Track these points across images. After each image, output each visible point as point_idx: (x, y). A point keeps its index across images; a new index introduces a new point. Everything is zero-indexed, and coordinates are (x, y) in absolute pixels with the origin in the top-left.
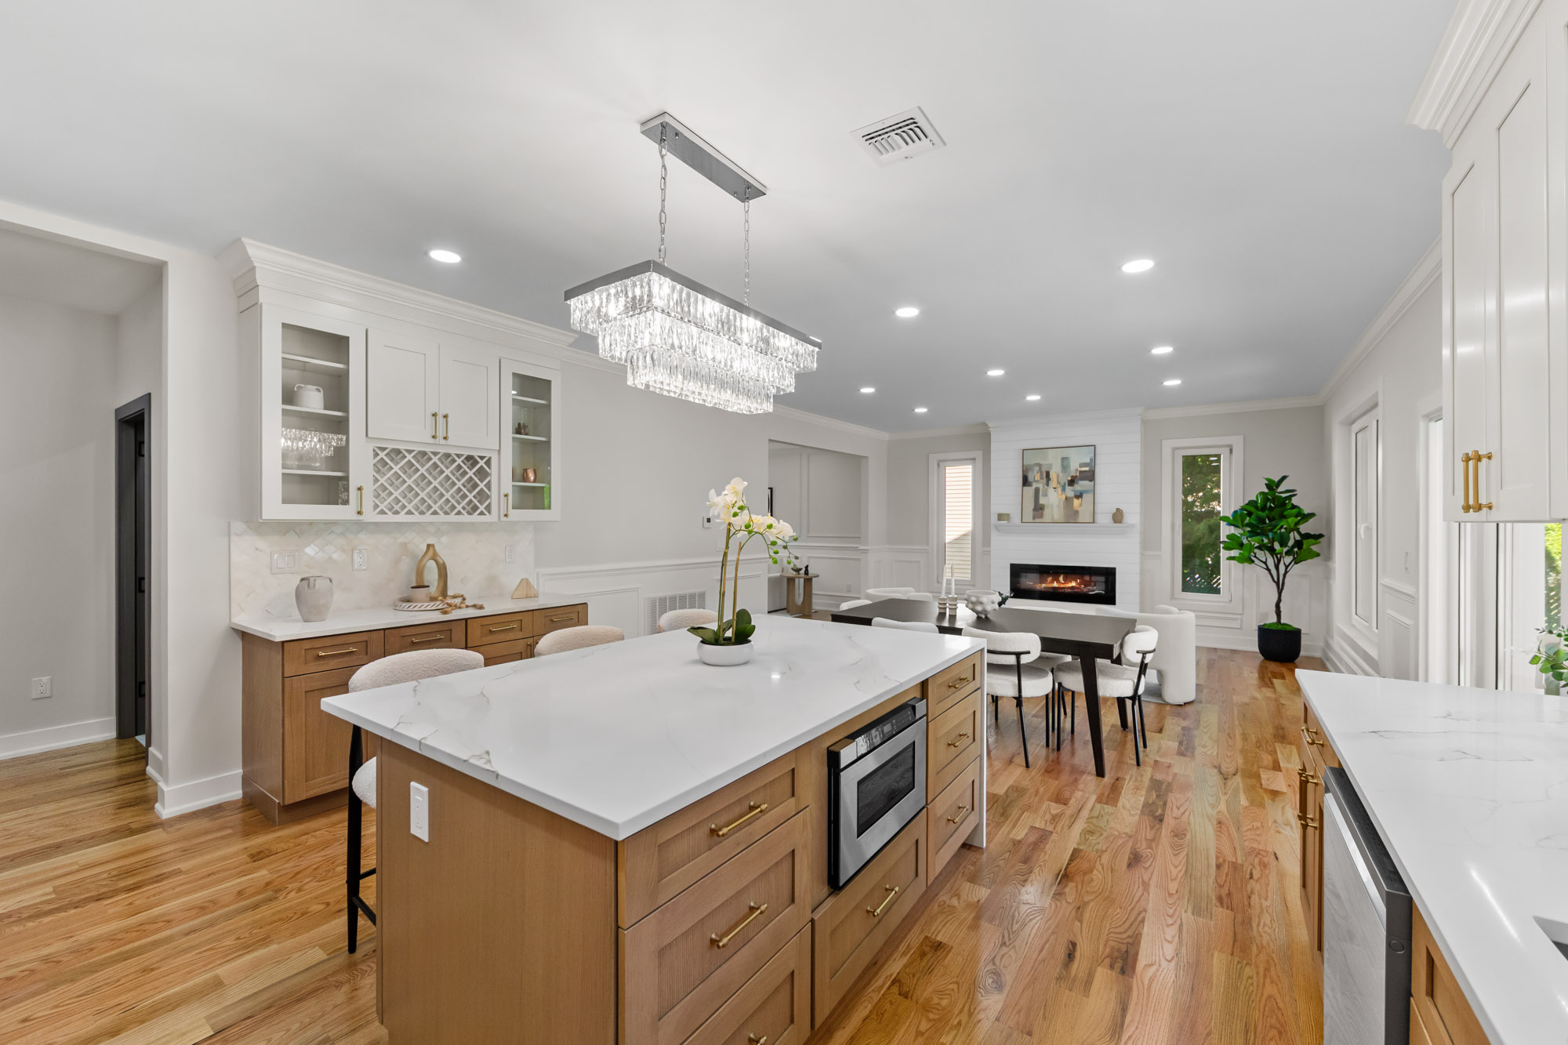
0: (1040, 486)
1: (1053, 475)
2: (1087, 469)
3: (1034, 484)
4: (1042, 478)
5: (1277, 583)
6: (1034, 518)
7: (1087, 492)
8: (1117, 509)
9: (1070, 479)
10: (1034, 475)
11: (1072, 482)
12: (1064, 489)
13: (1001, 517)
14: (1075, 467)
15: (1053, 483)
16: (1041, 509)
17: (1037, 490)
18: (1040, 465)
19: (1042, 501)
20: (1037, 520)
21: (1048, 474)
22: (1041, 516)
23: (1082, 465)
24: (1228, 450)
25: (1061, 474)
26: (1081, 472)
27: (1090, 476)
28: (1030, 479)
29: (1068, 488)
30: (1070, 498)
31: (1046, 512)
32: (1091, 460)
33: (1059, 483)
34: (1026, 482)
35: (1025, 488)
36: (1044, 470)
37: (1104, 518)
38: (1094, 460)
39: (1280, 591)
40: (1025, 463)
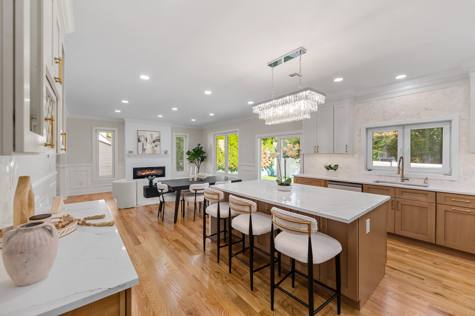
0: (144, 142)
1: (148, 139)
2: (158, 138)
3: (142, 142)
4: (144, 140)
5: (198, 167)
6: (142, 152)
7: (158, 145)
8: (166, 150)
9: (153, 141)
10: (142, 139)
11: (154, 142)
13: (130, 152)
14: (154, 138)
15: (148, 142)
16: (145, 150)
17: (143, 144)
18: (144, 136)
19: (145, 147)
20: (143, 153)
21: (146, 139)
22: (145, 152)
23: (157, 137)
24: (185, 137)
25: (151, 139)
26: (156, 139)
27: (159, 140)
28: (141, 140)
29: (153, 144)
30: (153, 147)
31: (146, 151)
32: (159, 136)
33: (150, 142)
34: (139, 141)
35: (139, 143)
36: (145, 137)
37: (163, 153)
38: (160, 136)
39: (199, 169)
40: (138, 135)
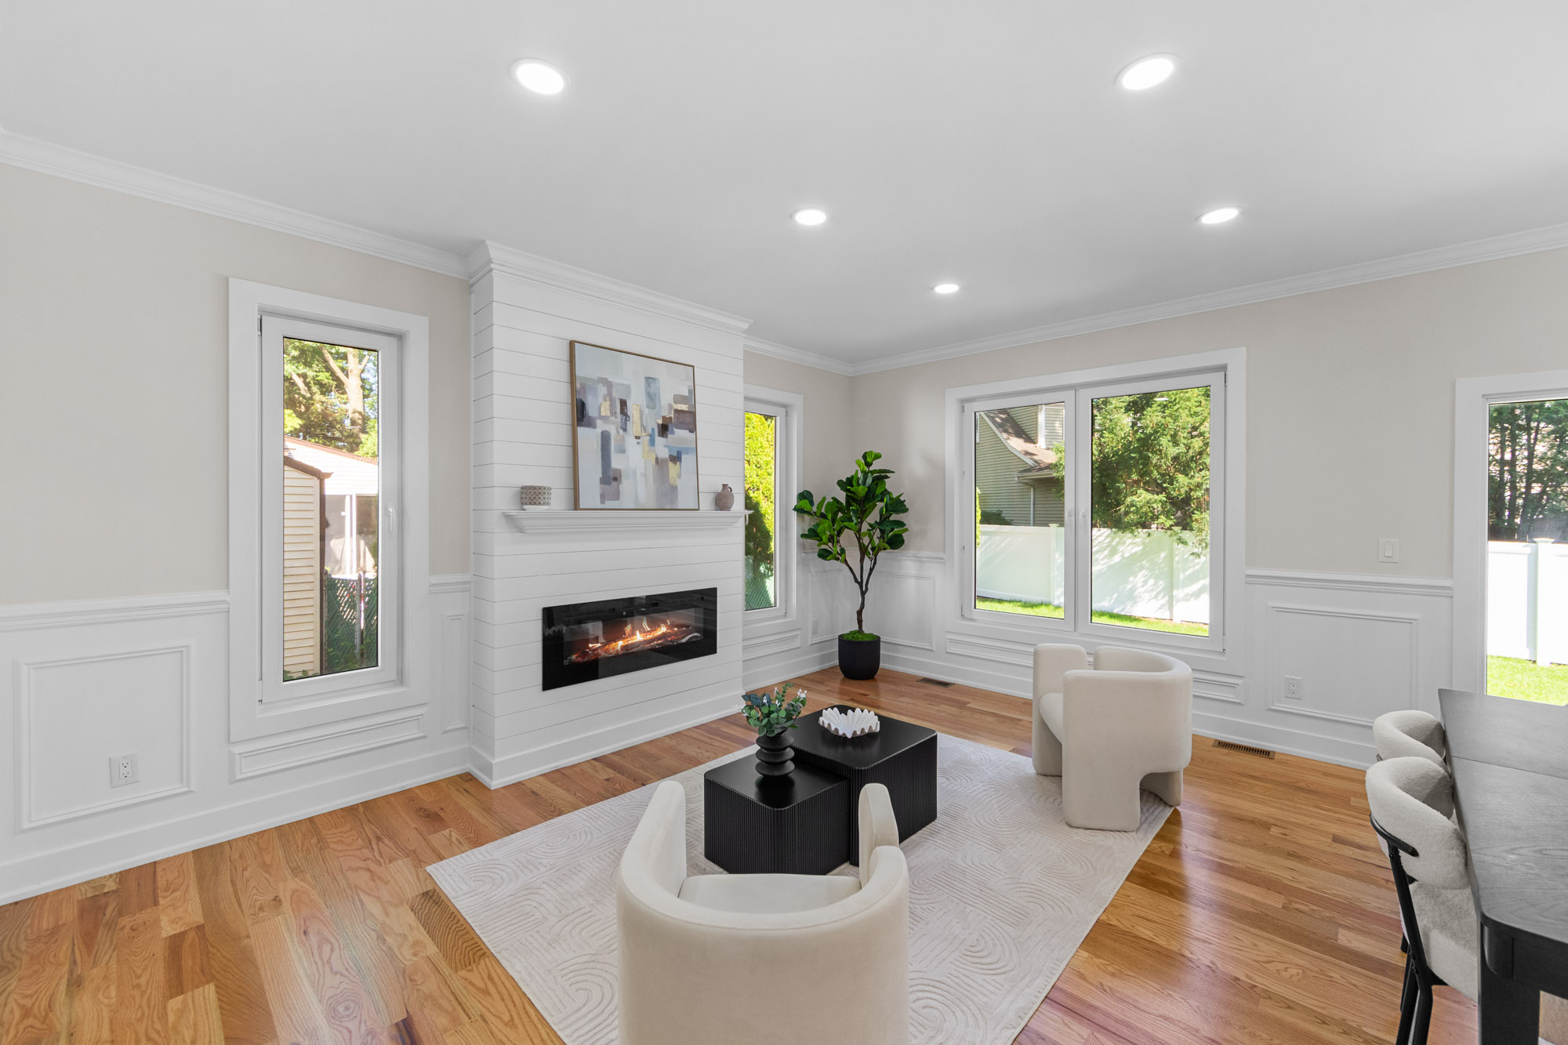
0: (612, 429)
1: (633, 410)
2: (684, 407)
3: (599, 422)
4: (613, 413)
5: (860, 584)
6: (603, 501)
7: (687, 451)
8: (725, 486)
9: (660, 422)
10: (598, 405)
11: (664, 429)
12: (652, 442)
13: (531, 495)
14: (667, 404)
15: (634, 427)
16: (615, 479)
17: (605, 438)
18: (609, 385)
19: (616, 462)
20: (609, 504)
21: (623, 403)
22: (617, 496)
23: (678, 399)
25: (646, 411)
26: (677, 411)
27: (687, 419)
28: (591, 411)
29: (659, 440)
30: (662, 460)
31: (625, 485)
32: (690, 391)
33: (644, 428)
34: (580, 414)
35: (581, 430)
36: (617, 395)
37: (707, 502)
38: (693, 392)
39: (863, 594)
40: (579, 372)
